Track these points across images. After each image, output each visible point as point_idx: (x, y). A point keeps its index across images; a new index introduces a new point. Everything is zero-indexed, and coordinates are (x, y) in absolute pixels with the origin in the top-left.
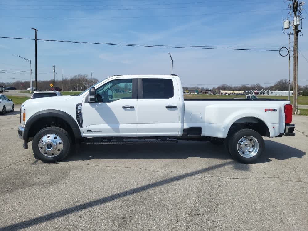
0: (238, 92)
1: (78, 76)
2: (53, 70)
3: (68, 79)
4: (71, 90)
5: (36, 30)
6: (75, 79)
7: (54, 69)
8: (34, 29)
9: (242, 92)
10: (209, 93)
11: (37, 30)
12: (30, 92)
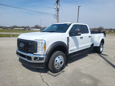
0: (21, 29)
9: (23, 29)
10: (9, 29)
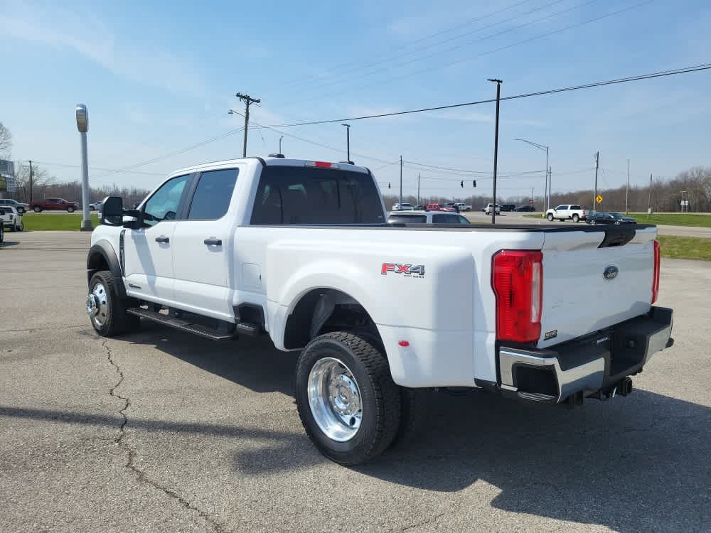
1: (692, 174)
2: (596, 164)
3: (664, 183)
4: (650, 210)
5: (499, 81)
6: (683, 181)
7: (597, 161)
8: (495, 80)
11: (501, 82)
12: (543, 215)
